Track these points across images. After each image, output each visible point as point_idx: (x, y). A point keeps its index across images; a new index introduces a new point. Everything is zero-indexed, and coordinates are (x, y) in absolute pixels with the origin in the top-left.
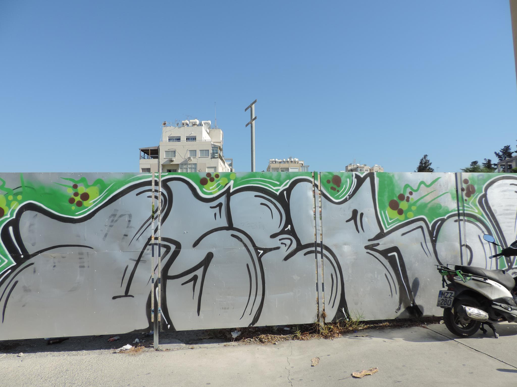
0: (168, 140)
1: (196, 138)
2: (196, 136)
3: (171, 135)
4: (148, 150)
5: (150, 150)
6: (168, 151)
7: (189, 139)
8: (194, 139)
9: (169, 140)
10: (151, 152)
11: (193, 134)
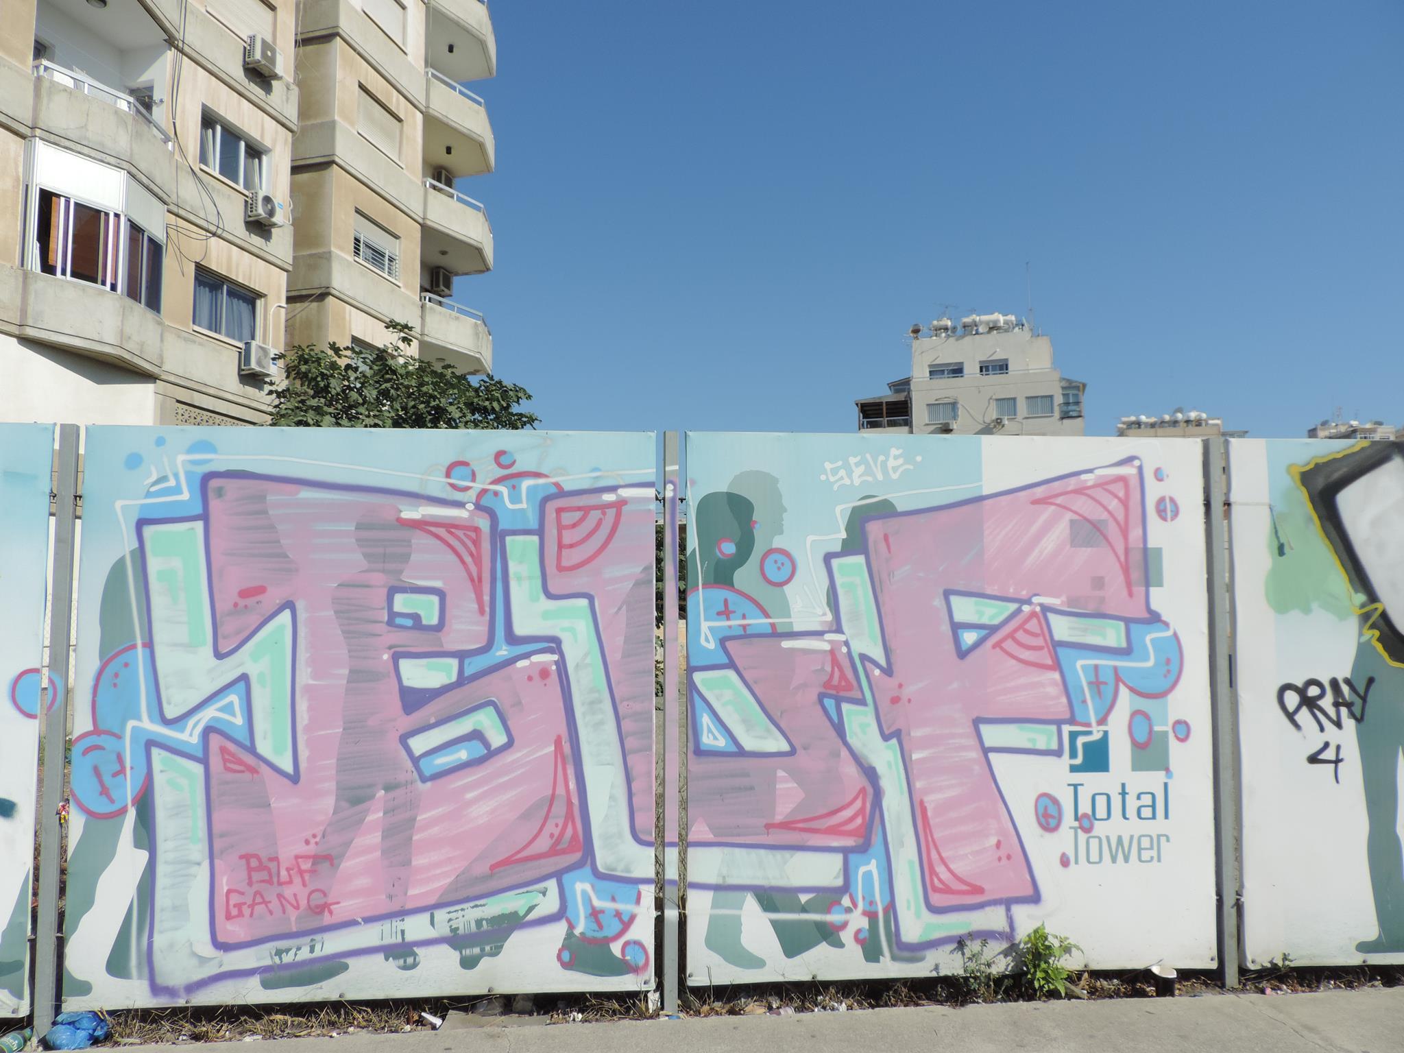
0: (928, 375)
1: (1007, 365)
2: (1007, 360)
3: (934, 361)
4: (881, 404)
5: (884, 405)
6: (935, 404)
7: (987, 370)
8: (1002, 367)
9: (930, 375)
10: (887, 409)
11: (999, 355)
